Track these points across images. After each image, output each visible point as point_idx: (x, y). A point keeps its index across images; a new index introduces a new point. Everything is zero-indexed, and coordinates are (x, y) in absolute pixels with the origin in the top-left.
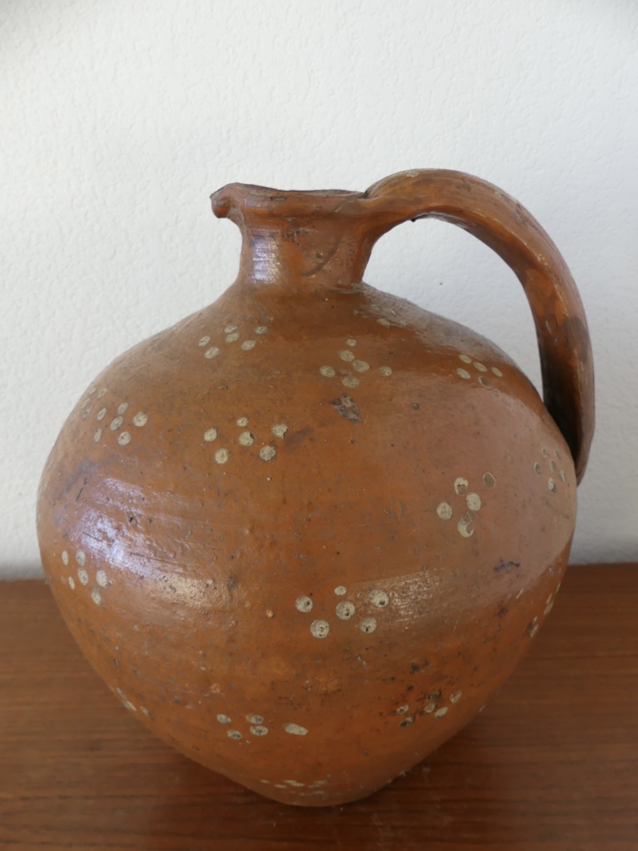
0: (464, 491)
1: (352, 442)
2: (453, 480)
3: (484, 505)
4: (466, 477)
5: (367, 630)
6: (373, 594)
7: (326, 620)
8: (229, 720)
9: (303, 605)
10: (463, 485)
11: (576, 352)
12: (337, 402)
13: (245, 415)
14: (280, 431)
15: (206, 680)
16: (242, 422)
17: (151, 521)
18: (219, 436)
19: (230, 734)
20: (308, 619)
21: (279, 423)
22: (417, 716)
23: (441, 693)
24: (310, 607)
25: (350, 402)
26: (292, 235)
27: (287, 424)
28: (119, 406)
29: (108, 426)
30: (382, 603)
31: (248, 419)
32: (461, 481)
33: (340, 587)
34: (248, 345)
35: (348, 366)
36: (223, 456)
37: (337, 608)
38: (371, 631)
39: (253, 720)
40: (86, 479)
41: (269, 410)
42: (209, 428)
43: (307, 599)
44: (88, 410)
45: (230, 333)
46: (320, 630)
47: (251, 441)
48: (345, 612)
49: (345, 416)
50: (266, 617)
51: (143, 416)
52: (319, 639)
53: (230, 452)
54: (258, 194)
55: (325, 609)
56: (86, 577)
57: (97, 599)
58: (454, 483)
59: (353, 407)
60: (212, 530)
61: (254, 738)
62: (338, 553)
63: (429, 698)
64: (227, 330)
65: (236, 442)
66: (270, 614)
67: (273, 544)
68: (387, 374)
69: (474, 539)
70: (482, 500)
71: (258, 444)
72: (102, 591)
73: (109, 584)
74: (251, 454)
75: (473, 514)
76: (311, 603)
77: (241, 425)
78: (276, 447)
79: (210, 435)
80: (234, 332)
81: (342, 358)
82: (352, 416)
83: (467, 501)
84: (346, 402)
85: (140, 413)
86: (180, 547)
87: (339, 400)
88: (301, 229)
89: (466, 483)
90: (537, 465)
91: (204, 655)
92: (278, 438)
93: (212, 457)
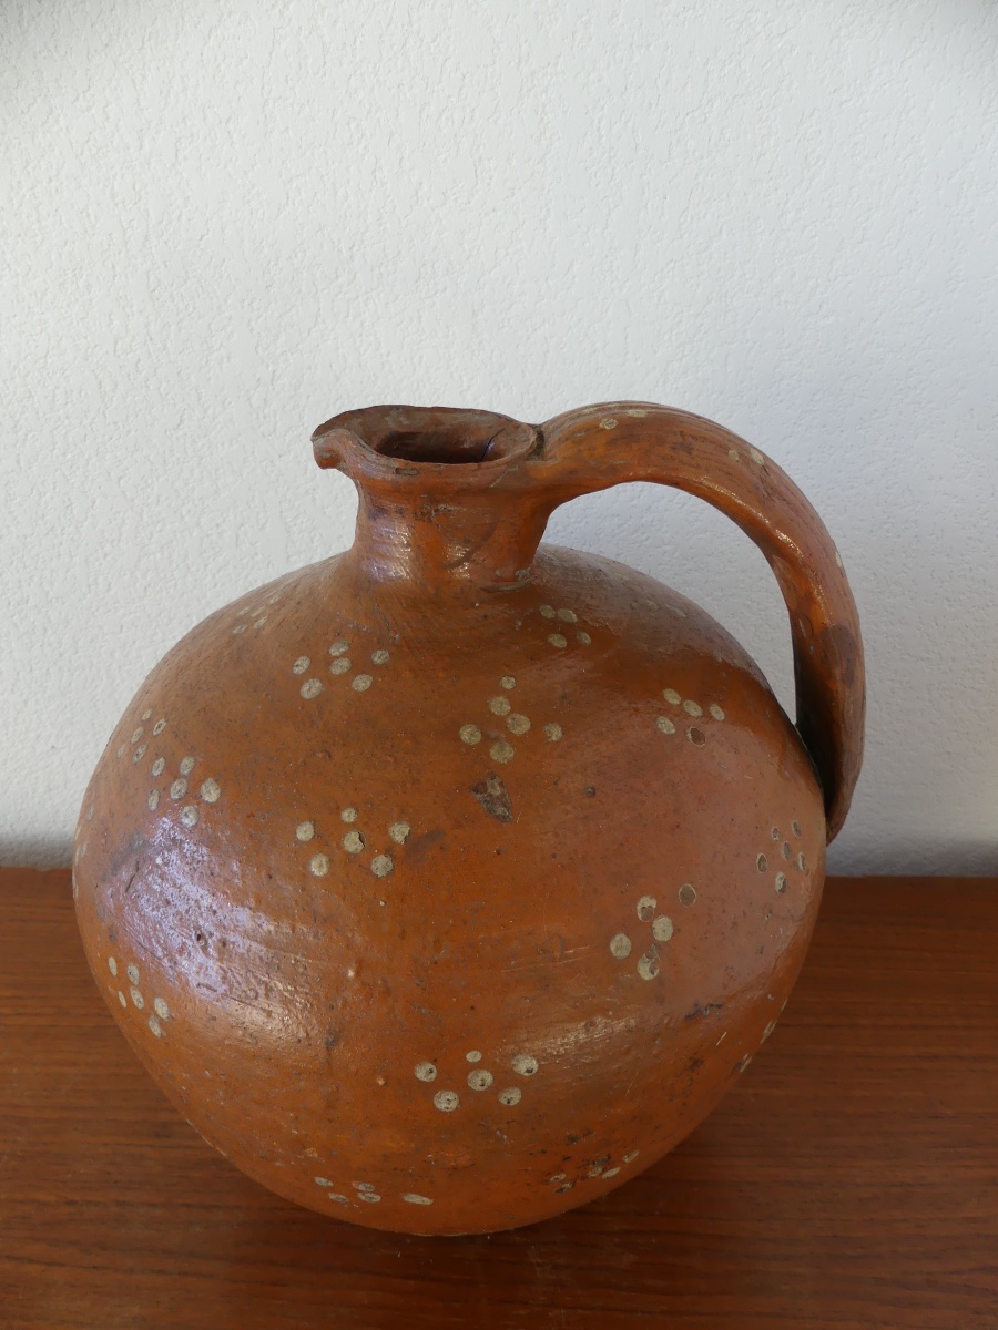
0: (651, 914)
1: (498, 853)
2: (636, 901)
3: (677, 931)
4: (655, 894)
5: (509, 1102)
6: (518, 1061)
7: (454, 1091)
8: (330, 1184)
9: (424, 1072)
10: (650, 907)
11: (837, 672)
12: (480, 788)
13: (353, 805)
14: (399, 833)
15: (300, 1144)
16: (348, 816)
17: (224, 944)
18: (317, 835)
19: (332, 1196)
20: (430, 1089)
21: (399, 821)
22: (579, 1181)
23: (609, 1157)
24: (433, 1076)
25: (498, 788)
26: (429, 513)
27: (411, 823)
28: (182, 760)
29: (166, 789)
30: (529, 1071)
31: (357, 811)
32: (648, 902)
33: (474, 1052)
34: (362, 683)
35: (500, 722)
36: (321, 865)
37: (469, 1077)
38: (513, 1103)
39: (361, 1187)
40: (138, 863)
41: (386, 799)
42: (303, 821)
43: (430, 1066)
44: (140, 751)
45: (337, 658)
46: (446, 1101)
47: (360, 846)
48: (480, 1082)
49: (490, 811)
50: (377, 1085)
51: (216, 786)
52: (445, 1112)
53: (331, 861)
54: (377, 462)
55: (453, 1077)
56: (141, 1000)
57: (156, 1030)
58: (636, 905)
59: (503, 795)
60: (305, 968)
61: (363, 1203)
62: (472, 1008)
63: (594, 1163)
64: (335, 651)
65: (340, 846)
66: (381, 1082)
67: (387, 992)
68: (554, 739)
69: (659, 981)
70: (674, 925)
71: (370, 849)
72: (162, 1023)
73: (171, 1017)
74: (359, 864)
75: (659, 945)
76: (435, 1071)
77: (347, 820)
78: (394, 858)
79: (305, 832)
80: (343, 655)
81: (493, 710)
82: (500, 810)
83: (653, 929)
84: (493, 787)
85: (210, 780)
86: (263, 987)
87: (484, 784)
88: (442, 506)
89: (653, 903)
90: (762, 856)
91: (297, 1118)
92: (397, 844)
93: (306, 865)
